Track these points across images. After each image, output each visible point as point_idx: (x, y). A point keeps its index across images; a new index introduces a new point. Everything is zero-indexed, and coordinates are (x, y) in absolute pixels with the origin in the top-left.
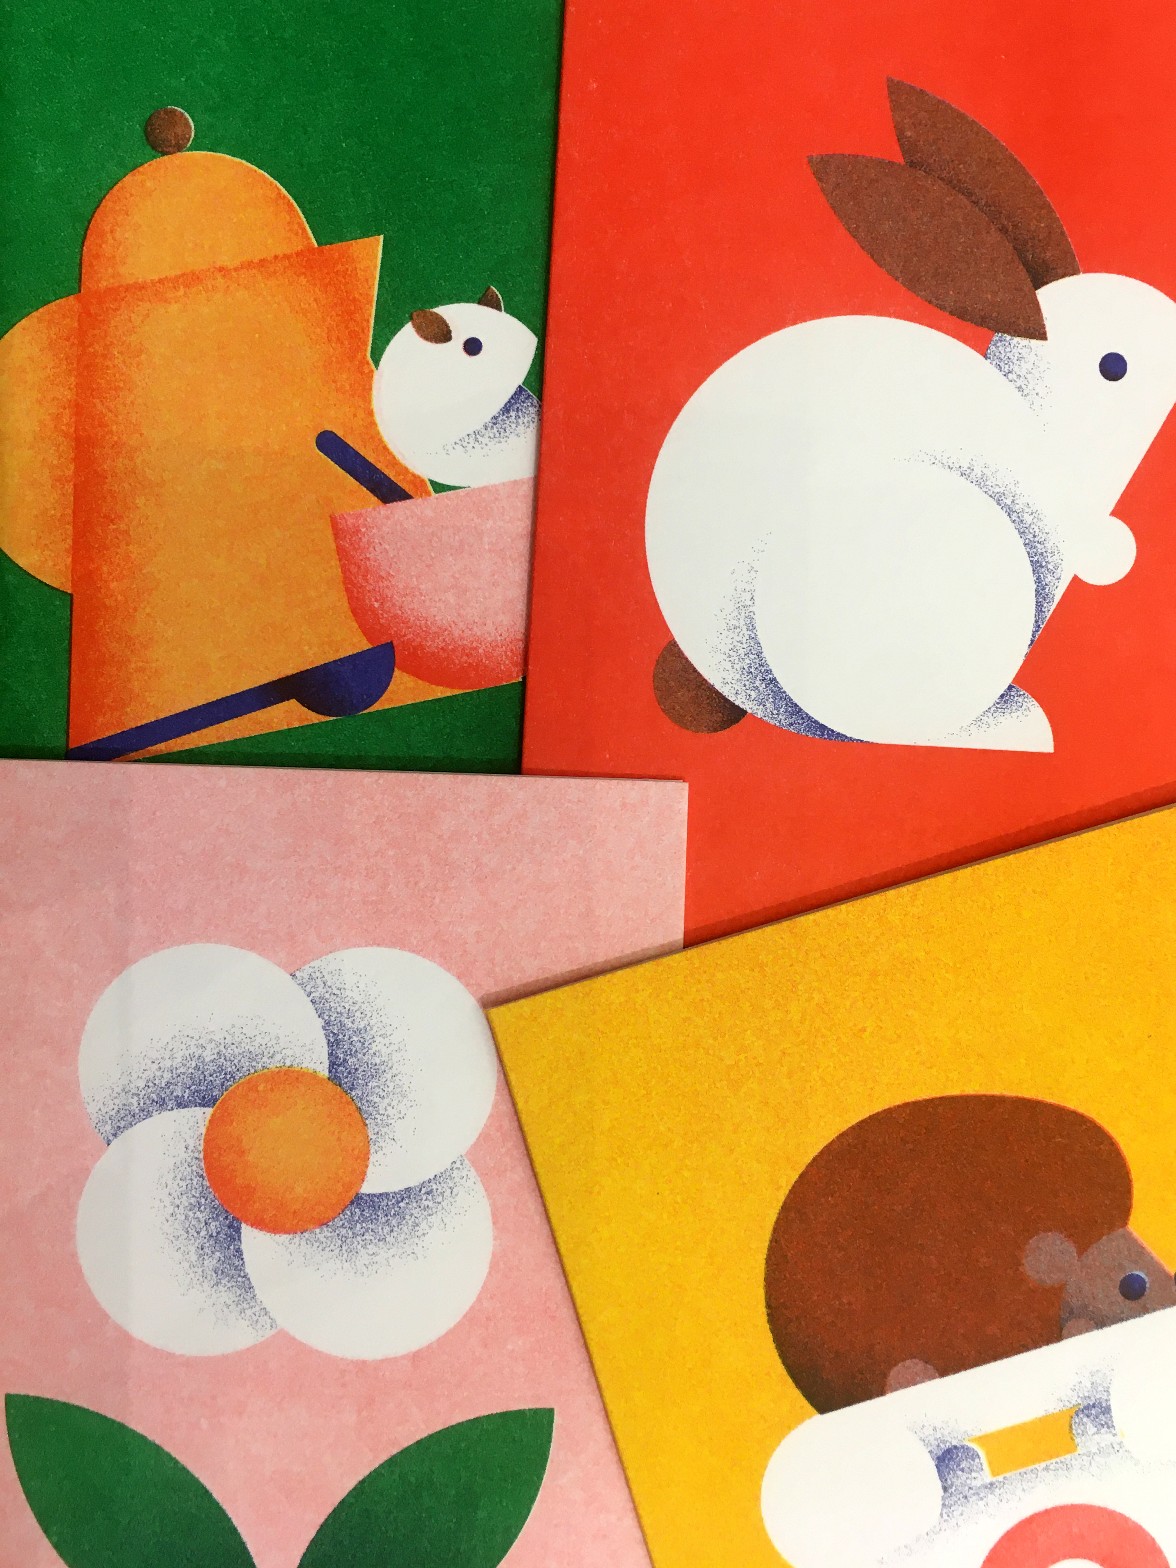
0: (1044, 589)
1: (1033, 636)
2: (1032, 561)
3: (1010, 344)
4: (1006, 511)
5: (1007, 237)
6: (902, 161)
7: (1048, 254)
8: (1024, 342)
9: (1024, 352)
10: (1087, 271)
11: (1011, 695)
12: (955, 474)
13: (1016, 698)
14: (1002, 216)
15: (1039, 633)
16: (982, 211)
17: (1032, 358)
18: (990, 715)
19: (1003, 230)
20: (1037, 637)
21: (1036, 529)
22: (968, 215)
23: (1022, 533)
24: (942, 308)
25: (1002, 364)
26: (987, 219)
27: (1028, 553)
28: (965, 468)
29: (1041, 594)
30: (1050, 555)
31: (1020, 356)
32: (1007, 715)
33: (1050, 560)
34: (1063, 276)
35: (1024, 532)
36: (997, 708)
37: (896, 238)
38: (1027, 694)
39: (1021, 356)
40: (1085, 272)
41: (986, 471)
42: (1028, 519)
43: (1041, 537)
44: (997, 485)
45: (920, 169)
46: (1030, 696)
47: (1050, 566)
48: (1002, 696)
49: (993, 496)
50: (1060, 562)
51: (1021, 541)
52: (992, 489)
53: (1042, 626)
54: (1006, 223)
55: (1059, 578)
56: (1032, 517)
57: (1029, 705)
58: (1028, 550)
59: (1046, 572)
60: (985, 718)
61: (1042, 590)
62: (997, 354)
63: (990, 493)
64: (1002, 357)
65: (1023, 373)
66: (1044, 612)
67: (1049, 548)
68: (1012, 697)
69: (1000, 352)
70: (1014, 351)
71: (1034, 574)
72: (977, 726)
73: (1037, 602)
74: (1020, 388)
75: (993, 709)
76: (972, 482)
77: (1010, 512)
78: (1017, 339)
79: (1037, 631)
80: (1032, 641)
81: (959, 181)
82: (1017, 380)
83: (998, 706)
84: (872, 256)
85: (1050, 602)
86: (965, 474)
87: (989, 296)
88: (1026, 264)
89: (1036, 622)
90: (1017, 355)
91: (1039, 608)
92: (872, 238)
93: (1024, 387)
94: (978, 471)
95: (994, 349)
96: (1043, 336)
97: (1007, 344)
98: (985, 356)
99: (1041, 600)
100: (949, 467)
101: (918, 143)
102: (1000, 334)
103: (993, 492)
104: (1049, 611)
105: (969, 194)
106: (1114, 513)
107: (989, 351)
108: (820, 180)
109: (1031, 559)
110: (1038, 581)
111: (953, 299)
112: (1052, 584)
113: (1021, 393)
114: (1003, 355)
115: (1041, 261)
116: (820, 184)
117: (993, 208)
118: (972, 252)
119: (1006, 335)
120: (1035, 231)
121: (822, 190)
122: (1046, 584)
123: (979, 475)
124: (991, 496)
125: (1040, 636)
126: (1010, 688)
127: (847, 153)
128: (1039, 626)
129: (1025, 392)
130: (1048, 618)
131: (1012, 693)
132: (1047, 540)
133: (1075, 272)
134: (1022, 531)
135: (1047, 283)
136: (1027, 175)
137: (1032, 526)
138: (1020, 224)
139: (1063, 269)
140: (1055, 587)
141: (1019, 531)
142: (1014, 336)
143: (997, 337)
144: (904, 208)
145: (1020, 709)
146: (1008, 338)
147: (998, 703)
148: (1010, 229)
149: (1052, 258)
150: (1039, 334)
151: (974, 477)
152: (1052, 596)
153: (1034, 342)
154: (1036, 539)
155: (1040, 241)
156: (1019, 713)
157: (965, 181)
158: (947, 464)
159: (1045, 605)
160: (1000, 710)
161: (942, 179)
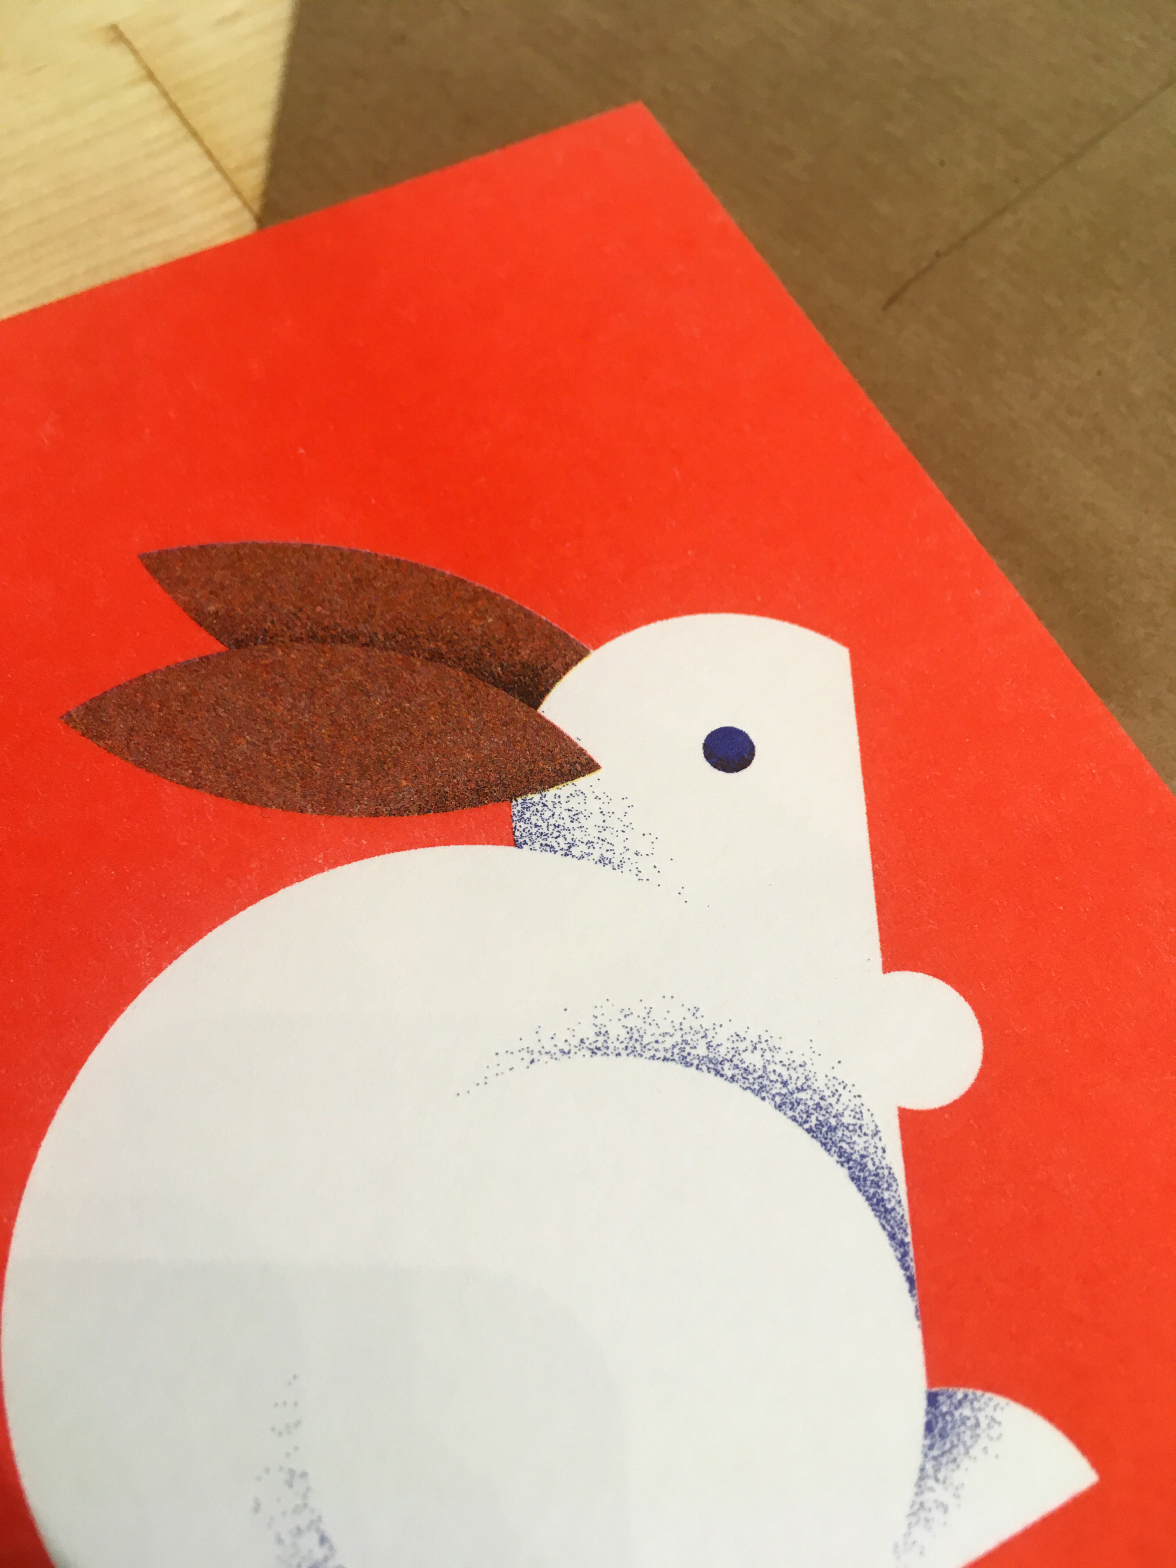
0: (863, 1167)
1: (906, 1268)
2: (809, 1131)
3: (545, 805)
4: (708, 1069)
5: (446, 663)
6: (220, 647)
7: (525, 653)
8: (564, 790)
9: (573, 803)
10: (598, 643)
11: (944, 1415)
12: (582, 1060)
13: (957, 1414)
14: (421, 640)
15: (911, 1254)
16: (386, 649)
17: (593, 806)
18: (931, 1483)
19: (435, 656)
20: (912, 1264)
21: (779, 1069)
22: (367, 665)
23: (760, 1091)
24: (402, 812)
25: (551, 841)
26: (400, 656)
27: (794, 1119)
28: (593, 1038)
29: (865, 1179)
30: (833, 1100)
31: (571, 814)
32: (965, 1462)
33: (839, 1107)
34: (567, 668)
35: (762, 1087)
36: (935, 1458)
37: (269, 754)
38: (970, 1392)
39: (574, 812)
40: (596, 647)
41: (631, 1022)
42: (753, 1059)
43: (796, 1078)
44: (664, 1034)
45: (255, 644)
46: (979, 1393)
47: (847, 1120)
48: (929, 1427)
49: (668, 1055)
50: (858, 1101)
51: (768, 1106)
52: (660, 1047)
53: (908, 1239)
54: (432, 646)
55: (876, 1133)
56: (758, 1053)
57: (989, 1411)
58: (790, 1113)
59: (846, 1132)
60: (928, 1497)
61: (861, 1170)
62: (534, 830)
63: (661, 1054)
64: (545, 830)
65: (593, 834)
66: (893, 1209)
67: (823, 1087)
68: (948, 1418)
69: (536, 826)
70: (557, 811)
71: (829, 1151)
72: (922, 1522)
73: (868, 1199)
74: (602, 860)
75: (929, 1466)
76: (619, 1054)
77: (715, 1067)
78: (550, 794)
79: (905, 1254)
80: (910, 1279)
81: (325, 629)
82: (591, 850)
83: (935, 1452)
84: (243, 799)
85: (890, 1185)
86: (598, 1049)
87: (468, 756)
88: (497, 682)
89: (892, 1237)
90: (565, 814)
91: (878, 1205)
92: (228, 774)
93: (609, 855)
94: (616, 1030)
95: (524, 826)
96: (590, 766)
97: (540, 808)
98: (516, 844)
99: (872, 1191)
100: (563, 1052)
101: (233, 613)
102: (520, 800)
103: (666, 1050)
104: (899, 1202)
105: (353, 638)
106: (889, 966)
107: (517, 833)
108: (100, 737)
109: (807, 1126)
110: (845, 1158)
111: (413, 791)
112: (871, 1150)
113: (609, 867)
114: (544, 826)
115: (518, 667)
116: (101, 743)
117: (400, 637)
118: (403, 710)
119: (530, 796)
120: (484, 633)
121: (110, 749)
122: (863, 1157)
123: (623, 1034)
124: (665, 1059)
125: (917, 1261)
126: (932, 1400)
127: (123, 680)
128: (902, 1244)
129: (616, 862)
130: (907, 1217)
131: (944, 1409)
132: (811, 1075)
133: (580, 655)
134: (756, 1087)
135: (548, 691)
136: (427, 571)
137: (770, 1068)
138: (456, 637)
139: (560, 659)
140: (880, 1152)
141: (753, 1091)
142: (544, 789)
143: (517, 807)
144: (259, 706)
145: (978, 1431)
146: (536, 797)
147: (931, 1447)
148: (444, 649)
149: (533, 655)
150: (582, 766)
151: (617, 1044)
152: (886, 1172)
153: (582, 783)
154: (791, 1087)
155: (500, 642)
156: (983, 1441)
157: (336, 624)
158: (556, 1050)
159: (886, 1195)
160: (944, 1460)
161: (299, 640)
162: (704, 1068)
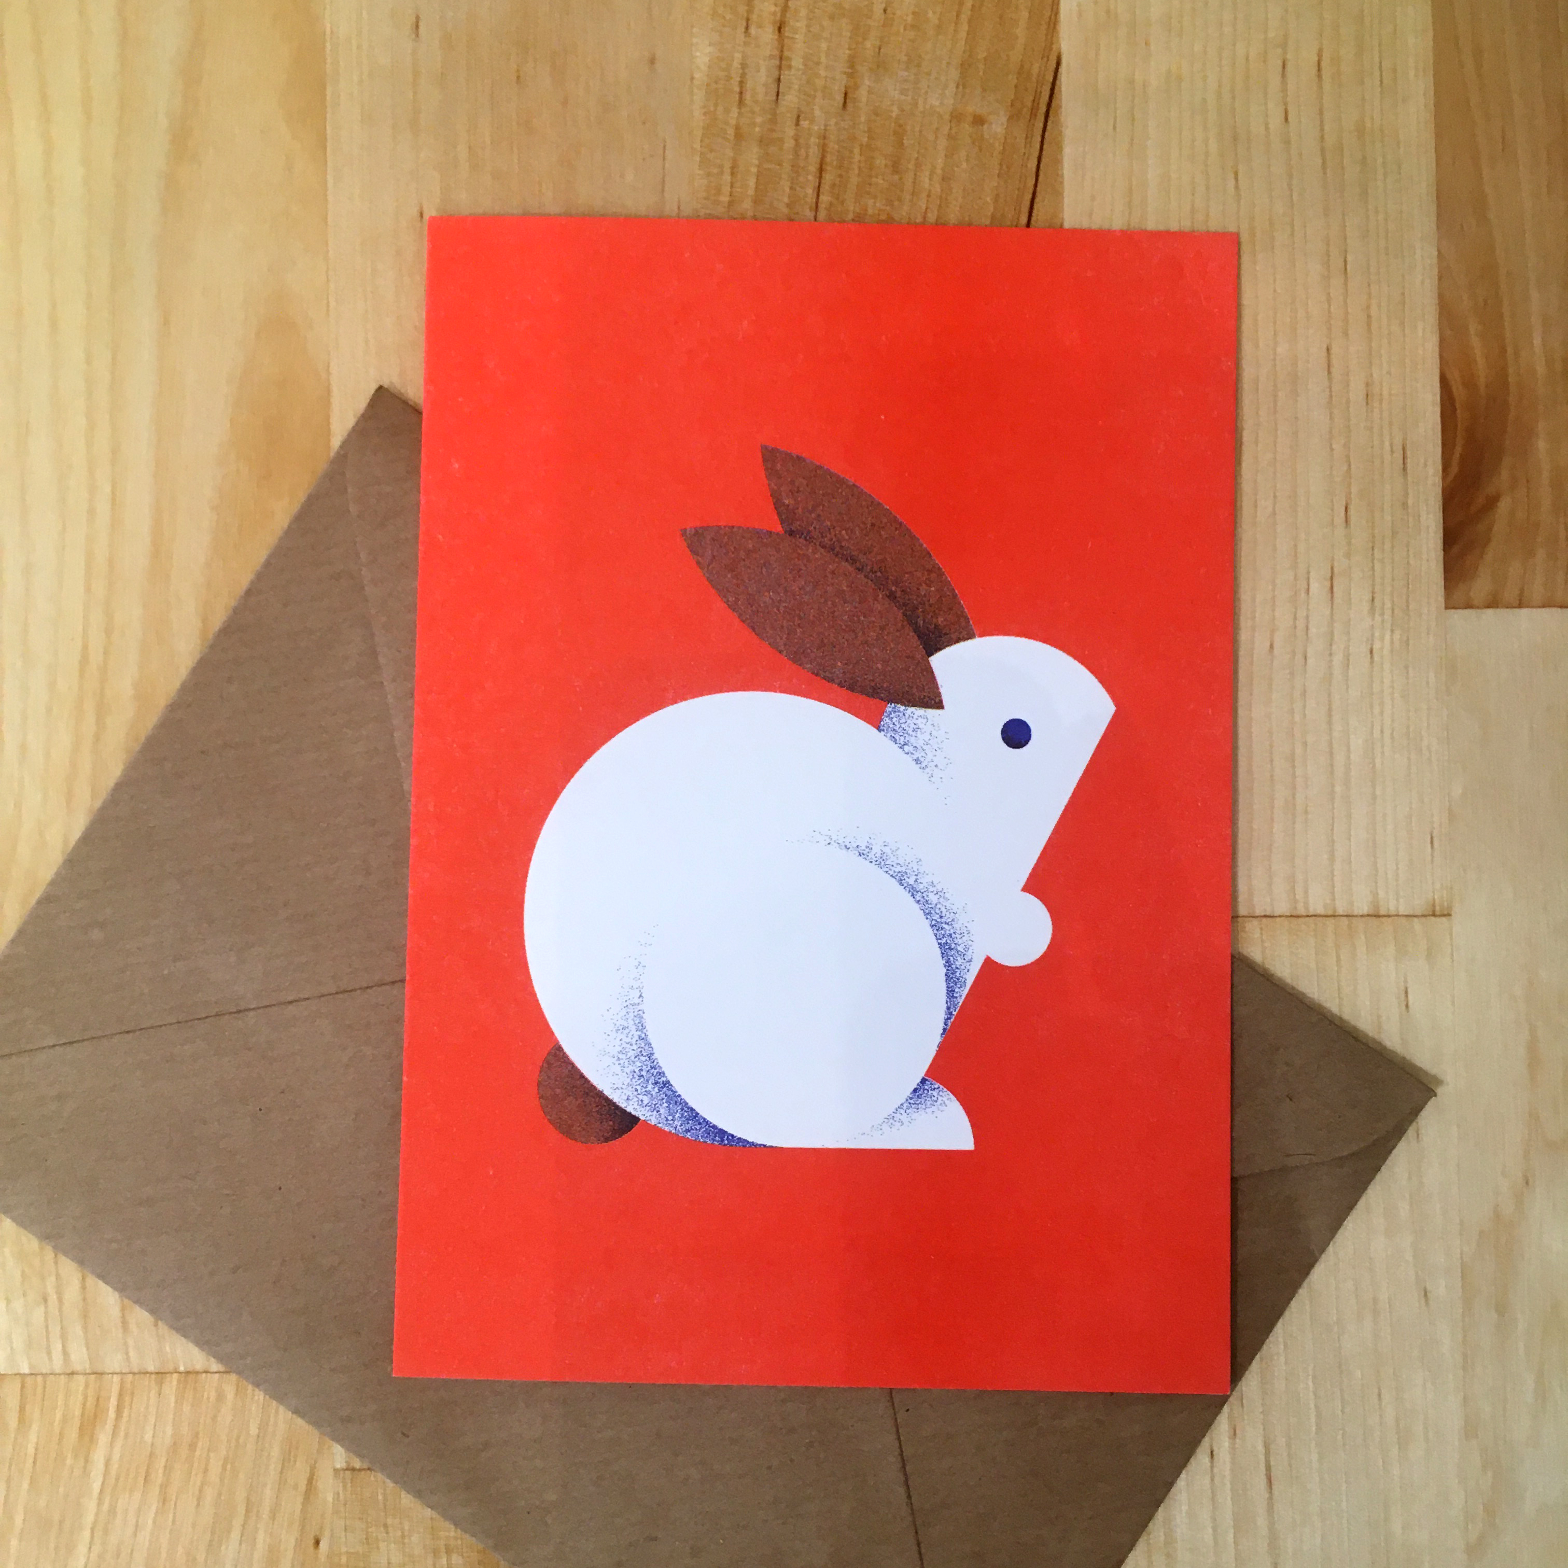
0: (954, 972)
1: (946, 1024)
2: (940, 944)
3: (904, 715)
4: (910, 891)
5: (895, 603)
6: (779, 529)
7: (940, 619)
8: (920, 712)
9: (921, 722)
10: (982, 635)
11: (924, 1089)
12: (853, 855)
13: (930, 1092)
14: (890, 582)
15: (952, 1020)
16: (868, 578)
17: (928, 728)
18: (902, 1111)
19: (892, 596)
20: (950, 1024)
21: (943, 909)
22: (853, 583)
23: (928, 914)
24: (831, 680)
25: (897, 737)
26: (873, 586)
27: (936, 935)
28: (864, 848)
29: (952, 978)
30: (959, 936)
31: (915, 727)
32: (921, 1112)
33: (960, 941)
34: (958, 641)
35: (929, 913)
36: (910, 1103)
37: (778, 610)
38: (941, 1087)
39: (917, 727)
40: (981, 636)
41: (886, 850)
42: (933, 898)
43: (948, 917)
44: (898, 864)
45: (800, 538)
46: (945, 1089)
47: (959, 948)
48: (915, 1090)
49: (894, 875)
50: (970, 943)
51: (927, 922)
52: (893, 869)
53: (955, 1013)
54: (893, 589)
55: (970, 961)
56: (938, 896)
57: (945, 1099)
58: (935, 932)
59: (956, 954)
60: (897, 1116)
61: (952, 974)
62: (891, 726)
63: (891, 873)
64: (897, 728)
65: (920, 743)
66: (956, 997)
67: (958, 929)
68: (926, 1092)
69: (894, 724)
70: (909, 721)
71: (943, 957)
72: (890, 1124)
73: (947, 987)
74: (917, 761)
75: (905, 1105)
76: (871, 862)
77: (913, 892)
78: (911, 710)
79: (949, 1018)
80: (944, 1030)
81: (842, 547)
82: (914, 752)
83: (912, 1101)
84: (754, 629)
85: (961, 987)
86: (863, 854)
87: (879, 666)
88: (916, 630)
89: (948, 1008)
90: (912, 726)
91: (950, 992)
92: (752, 611)
93: (922, 759)
94: (876, 849)
95: (888, 720)
96: (939, 705)
97: (901, 715)
98: (878, 728)
99: (952, 984)
100: (846, 846)
101: (796, 511)
102: (893, 705)
103: (895, 872)
104: (961, 996)
105: (853, 560)
106: (1026, 889)
107: (882, 723)
108: (694, 552)
109: (940, 941)
110: (948, 964)
111: (842, 671)
112: (963, 967)
113: (919, 765)
114: (898, 726)
115: (933, 626)
116: (695, 556)
117: (879, 574)
118: (859, 620)
119: (899, 706)
120: (925, 595)
121: (698, 563)
122: (957, 968)
123: (878, 855)
124: (892, 876)
125: (953, 1023)
126: (923, 1081)
127: (722, 524)
128: (951, 1014)
129: (923, 765)
130: (960, 1004)
131: (926, 1087)
132: (955, 920)
133: (970, 636)
134: (927, 911)
135: (940, 649)
136: (913, 537)
137: (938, 906)
138: (909, 590)
139: (956, 634)
140: (966, 970)
141: (924, 912)
142: (908, 706)
143: (890, 708)
144: (785, 578)
145: (935, 1104)
146: (902, 708)
147: (911, 1099)
148: (899, 594)
149: (945, 623)
150: (935, 702)
151: (873, 857)
152: (963, 980)
153: (931, 712)
154: (943, 920)
155: (930, 606)
156: (934, 1108)
157: (848, 547)
158: (843, 844)
159: (957, 990)
160: (913, 1106)
161: (824, 547)
162: (908, 889)
